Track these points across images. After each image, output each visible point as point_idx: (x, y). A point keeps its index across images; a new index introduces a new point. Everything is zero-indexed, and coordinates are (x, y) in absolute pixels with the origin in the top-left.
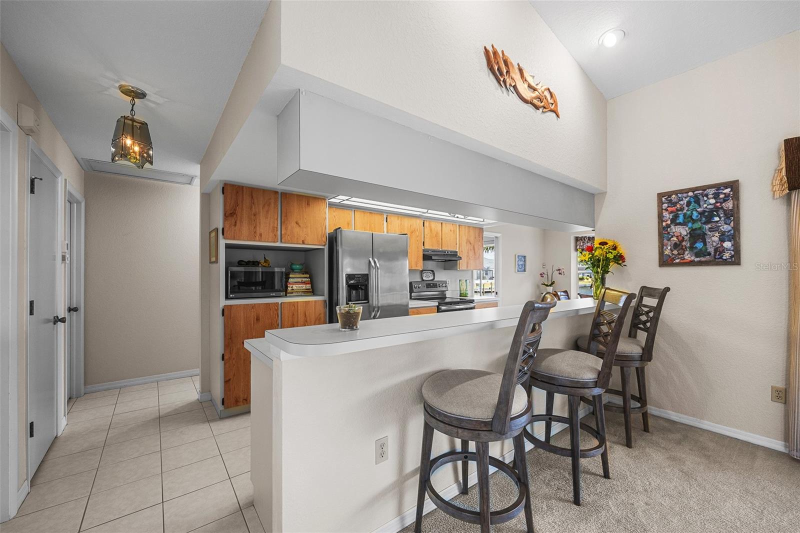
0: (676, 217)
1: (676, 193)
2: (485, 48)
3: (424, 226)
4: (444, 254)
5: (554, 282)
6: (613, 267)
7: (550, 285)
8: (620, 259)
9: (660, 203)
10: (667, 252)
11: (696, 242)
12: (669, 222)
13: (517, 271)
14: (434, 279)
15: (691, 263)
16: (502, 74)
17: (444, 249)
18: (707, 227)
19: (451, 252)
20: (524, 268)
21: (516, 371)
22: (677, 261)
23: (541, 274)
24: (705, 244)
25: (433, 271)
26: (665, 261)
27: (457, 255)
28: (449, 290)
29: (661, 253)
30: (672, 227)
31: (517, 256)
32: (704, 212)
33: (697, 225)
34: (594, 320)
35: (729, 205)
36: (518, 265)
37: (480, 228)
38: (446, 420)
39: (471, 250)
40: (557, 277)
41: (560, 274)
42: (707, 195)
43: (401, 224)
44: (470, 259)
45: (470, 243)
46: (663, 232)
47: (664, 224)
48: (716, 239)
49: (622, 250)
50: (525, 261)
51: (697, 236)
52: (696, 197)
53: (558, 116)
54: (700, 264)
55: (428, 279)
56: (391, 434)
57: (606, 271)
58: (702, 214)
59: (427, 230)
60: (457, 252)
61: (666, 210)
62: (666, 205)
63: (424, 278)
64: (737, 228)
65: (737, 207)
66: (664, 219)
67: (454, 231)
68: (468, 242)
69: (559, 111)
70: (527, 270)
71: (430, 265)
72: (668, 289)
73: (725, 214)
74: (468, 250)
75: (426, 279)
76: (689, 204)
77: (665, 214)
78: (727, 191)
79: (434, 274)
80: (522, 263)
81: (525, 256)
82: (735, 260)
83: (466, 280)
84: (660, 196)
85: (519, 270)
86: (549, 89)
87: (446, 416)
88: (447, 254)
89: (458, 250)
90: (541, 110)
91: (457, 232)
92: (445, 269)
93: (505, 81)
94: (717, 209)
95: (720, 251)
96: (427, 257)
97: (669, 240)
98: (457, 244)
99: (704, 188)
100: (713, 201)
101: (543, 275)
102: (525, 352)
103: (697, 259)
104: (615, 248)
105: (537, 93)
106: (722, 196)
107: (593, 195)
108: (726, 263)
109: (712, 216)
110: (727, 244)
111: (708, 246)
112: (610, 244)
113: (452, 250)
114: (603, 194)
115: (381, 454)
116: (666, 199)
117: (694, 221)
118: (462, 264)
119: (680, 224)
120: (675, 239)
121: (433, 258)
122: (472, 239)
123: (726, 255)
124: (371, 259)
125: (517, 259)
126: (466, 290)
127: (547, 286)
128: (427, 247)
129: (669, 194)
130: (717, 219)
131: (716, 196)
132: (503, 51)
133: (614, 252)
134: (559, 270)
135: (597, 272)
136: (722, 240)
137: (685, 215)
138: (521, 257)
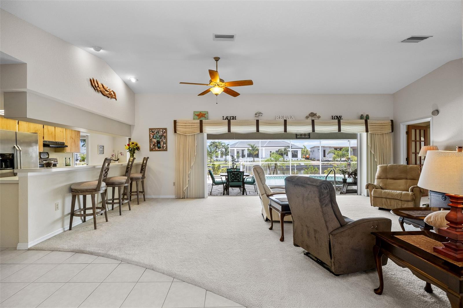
0: (154, 136)
1: (154, 129)
2: (90, 79)
3: (43, 128)
4: (56, 144)
5: (119, 159)
6: (136, 151)
7: (117, 161)
8: (138, 149)
9: (150, 132)
10: (152, 147)
11: (158, 144)
12: (152, 138)
13: (99, 153)
14: (48, 157)
15: (157, 150)
16: (96, 87)
17: (56, 141)
18: (161, 140)
19: (61, 142)
20: (103, 152)
21: (103, 175)
22: (154, 150)
23: (112, 155)
24: (160, 145)
25: (47, 153)
26: (151, 150)
27: (64, 144)
28: (58, 163)
29: (150, 147)
30: (153, 139)
31: (99, 146)
32: (160, 135)
33: (158, 139)
34: (127, 167)
35: (165, 134)
36: (100, 150)
37: (78, 131)
38: (82, 191)
39: (73, 142)
40: (120, 157)
41: (122, 155)
42: (160, 131)
43: (28, 126)
44: (72, 147)
45: (73, 139)
46: (151, 140)
47: (151, 138)
48: (162, 144)
49: (139, 145)
50: (103, 148)
51: (158, 142)
52: (158, 131)
53: (116, 100)
54: (159, 151)
55: (44, 157)
56: (60, 202)
57: (134, 153)
58: (159, 136)
59: (45, 130)
60: (64, 143)
61: (151, 134)
62: (151, 132)
63: (42, 157)
64: (166, 141)
65: (166, 135)
66: (151, 137)
67: (62, 132)
68: (71, 138)
69: (117, 98)
70: (104, 153)
71: (47, 149)
72: (148, 158)
73: (164, 137)
74: (71, 142)
75: (43, 157)
76: (156, 133)
77: (151, 135)
78: (165, 130)
79: (48, 155)
80: (102, 149)
81: (103, 146)
82: (166, 150)
83: (69, 158)
84: (150, 129)
85: (100, 153)
86: (113, 91)
87: (82, 190)
88: (58, 144)
89: (65, 142)
90: (110, 98)
91: (64, 132)
92: (55, 152)
93: (97, 89)
94: (163, 135)
95: (163, 147)
96: (45, 145)
97: (152, 143)
98: (64, 139)
99: (160, 129)
100: (162, 133)
101: (113, 155)
102: (105, 170)
103: (158, 149)
104: (137, 145)
105: (108, 92)
106: (163, 132)
107: (130, 126)
108: (164, 150)
109: (161, 137)
110: (165, 145)
111: (161, 145)
112: (135, 143)
113: (61, 141)
114: (134, 126)
115: (57, 208)
116: (151, 130)
117: (158, 138)
118: (68, 149)
119: (154, 138)
120: (153, 143)
121: (50, 146)
122: (73, 136)
123: (165, 148)
124: (15, 146)
125: (99, 148)
126: (69, 163)
127: (115, 161)
128: (46, 139)
129: (152, 129)
130: (162, 138)
131: (162, 132)
132: (96, 80)
133: (136, 146)
134: (121, 153)
135: (131, 153)
136: (164, 144)
137: (156, 136)
138: (101, 147)
